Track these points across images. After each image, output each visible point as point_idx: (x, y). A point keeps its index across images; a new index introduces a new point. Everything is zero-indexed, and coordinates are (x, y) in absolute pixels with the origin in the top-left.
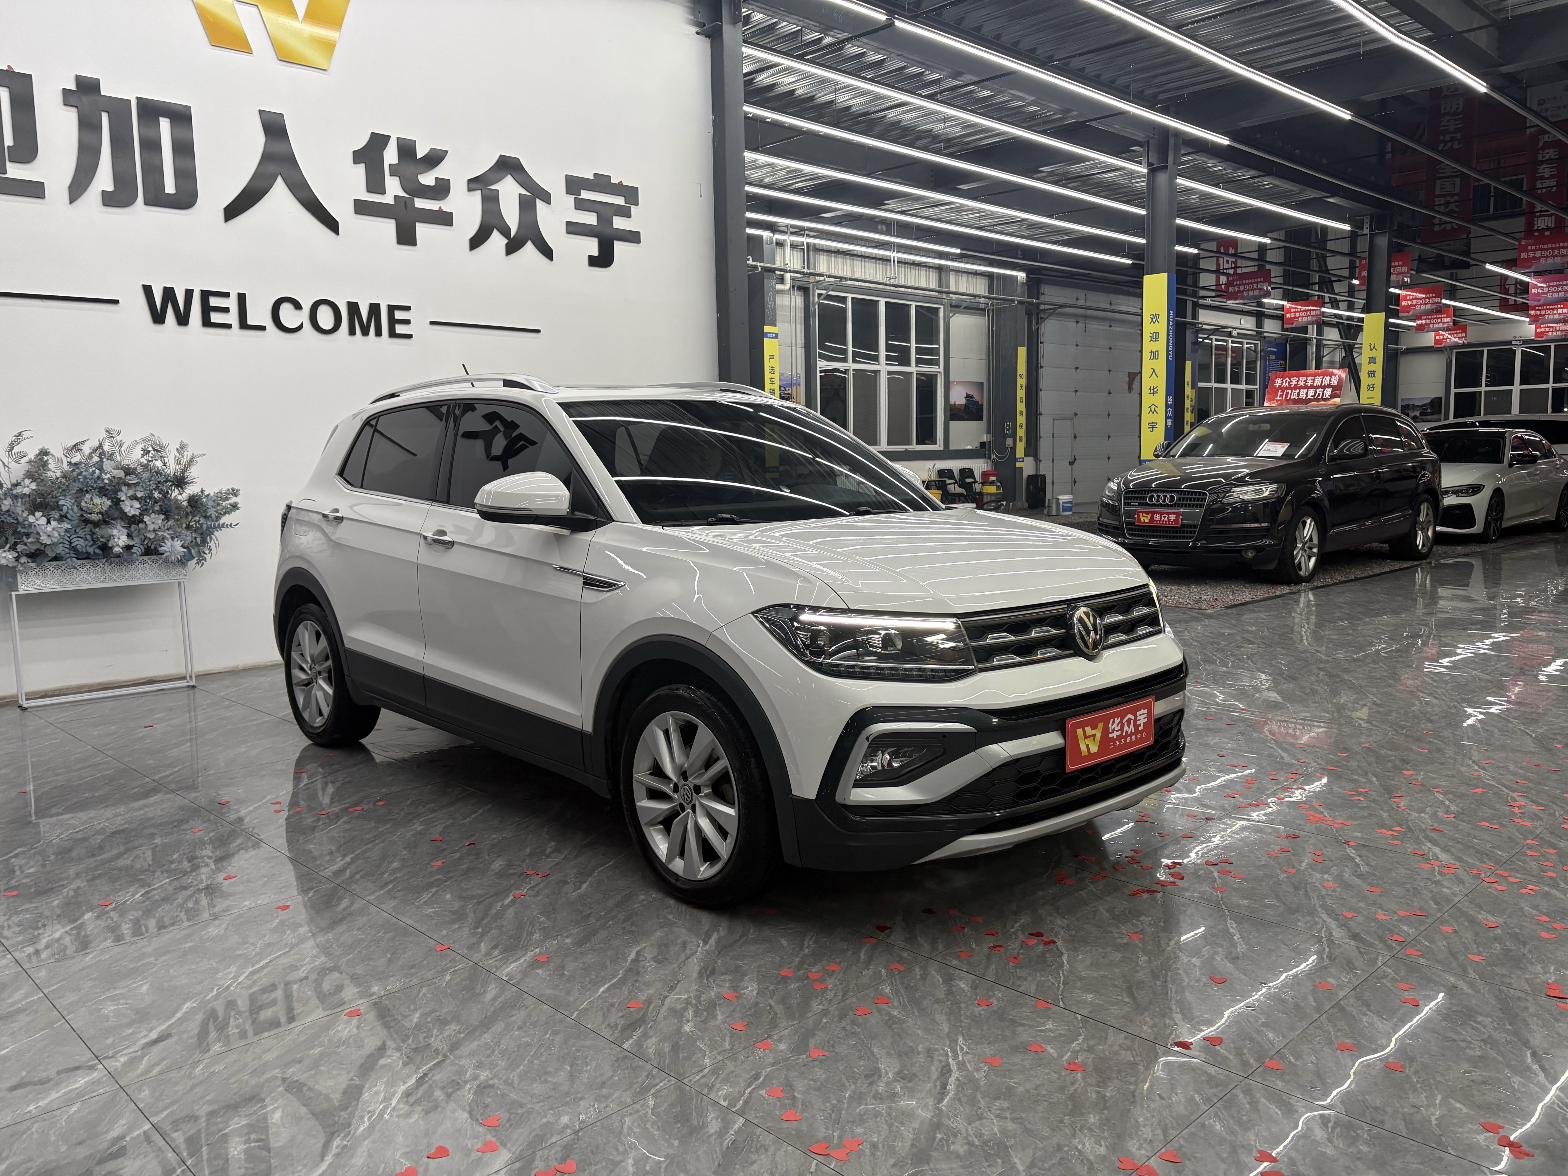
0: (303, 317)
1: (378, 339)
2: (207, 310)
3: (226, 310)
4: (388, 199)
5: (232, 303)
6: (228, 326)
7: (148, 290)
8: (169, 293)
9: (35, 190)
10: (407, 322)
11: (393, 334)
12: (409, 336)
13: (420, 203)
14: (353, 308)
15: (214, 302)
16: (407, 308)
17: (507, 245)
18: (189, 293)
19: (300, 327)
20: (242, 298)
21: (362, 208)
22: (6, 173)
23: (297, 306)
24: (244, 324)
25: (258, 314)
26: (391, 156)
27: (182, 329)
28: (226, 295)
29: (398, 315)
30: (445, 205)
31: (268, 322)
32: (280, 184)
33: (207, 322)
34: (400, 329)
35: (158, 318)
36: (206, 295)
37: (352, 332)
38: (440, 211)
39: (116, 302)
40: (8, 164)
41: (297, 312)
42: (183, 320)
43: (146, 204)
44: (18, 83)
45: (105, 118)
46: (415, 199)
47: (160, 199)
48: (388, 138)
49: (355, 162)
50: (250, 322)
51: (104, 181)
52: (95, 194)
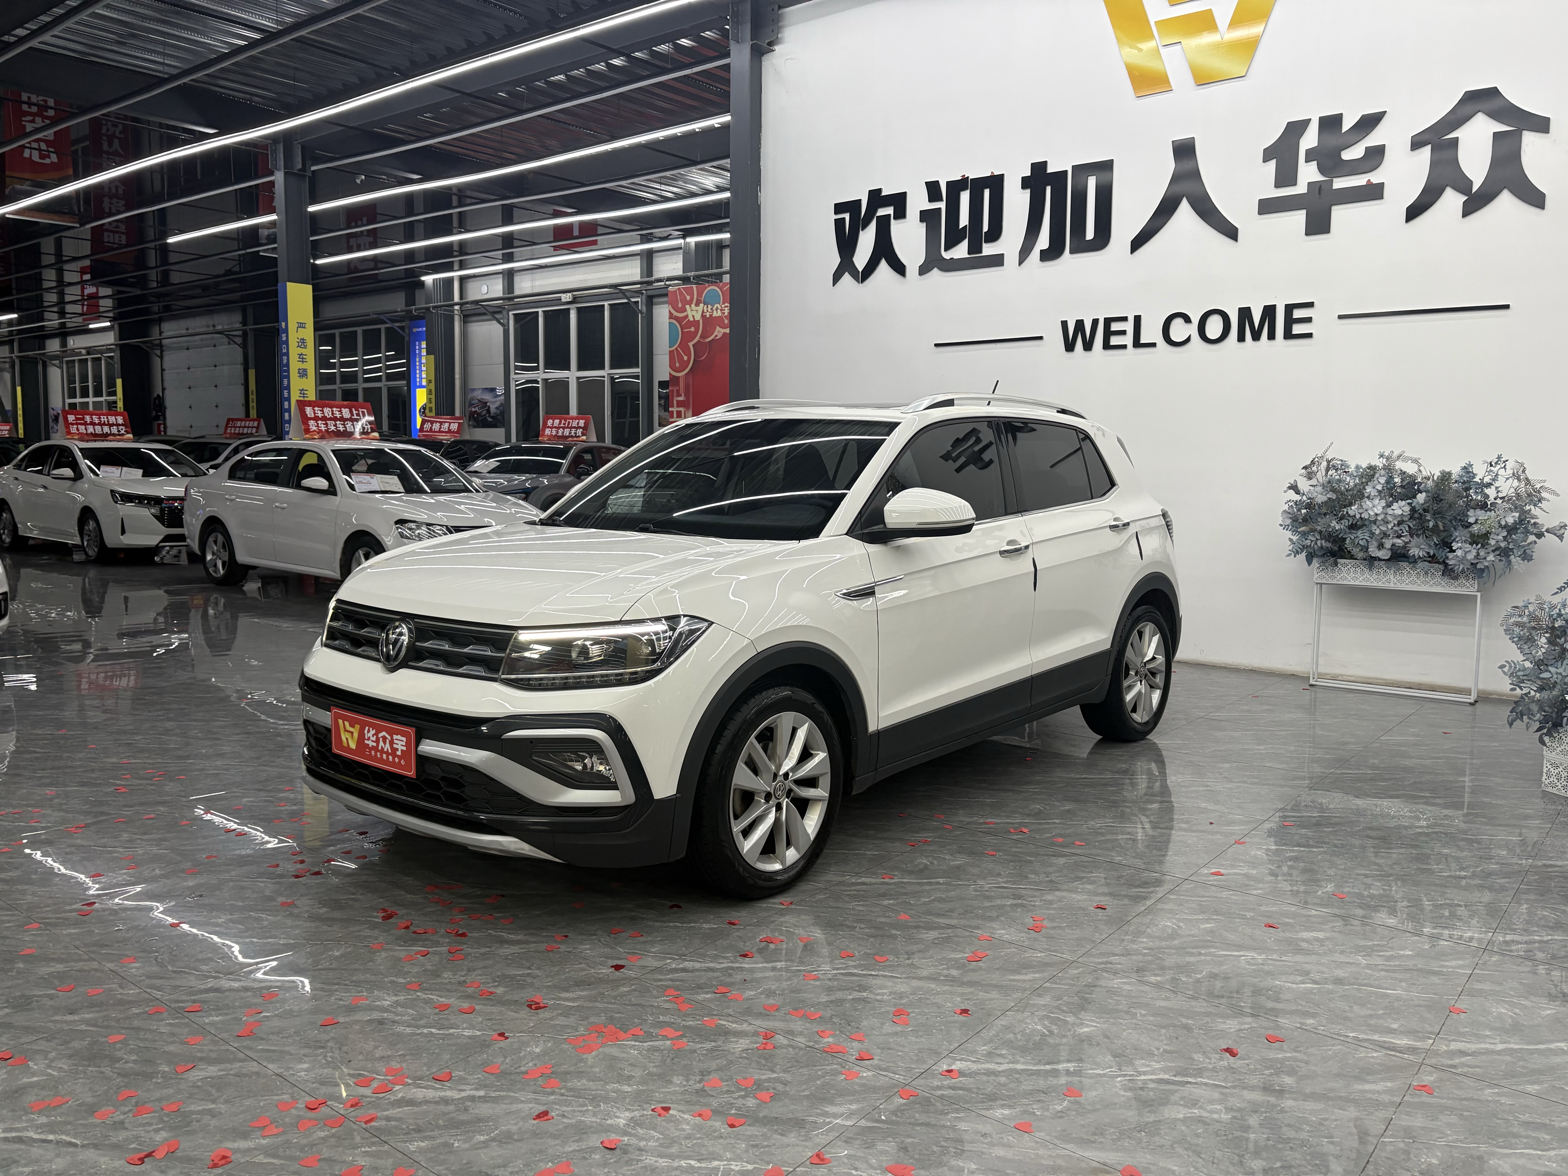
0: (1192, 330)
1: (1272, 342)
2: (1108, 334)
3: (1123, 333)
4: (1301, 188)
5: (1129, 327)
6: (1124, 347)
7: (1064, 324)
8: (1080, 324)
10: (1309, 320)
11: (1288, 335)
12: (1309, 336)
13: (1339, 183)
14: (1245, 314)
15: (1115, 327)
16: (1310, 305)
17: (1465, 203)
18: (1095, 322)
19: (1188, 340)
20: (1138, 319)
21: (1267, 207)
22: (981, 252)
23: (1187, 319)
24: (1137, 344)
25: (1151, 332)
26: (1310, 140)
27: (1088, 353)
28: (1125, 319)
29: (1298, 314)
30: (1375, 177)
31: (1159, 339)
32: (1185, 205)
33: (1107, 346)
34: (1297, 329)
35: (1070, 347)
36: (1108, 321)
37: (1241, 338)
38: (1369, 184)
39: (1041, 338)
40: (984, 245)
41: (1188, 326)
42: (1088, 346)
43: (1071, 252)
44: (996, 183)
45: (1048, 189)
46: (1335, 180)
47: (1081, 246)
48: (1308, 121)
49: (1266, 160)
50: (1143, 340)
51: (1043, 241)
52: (1035, 254)
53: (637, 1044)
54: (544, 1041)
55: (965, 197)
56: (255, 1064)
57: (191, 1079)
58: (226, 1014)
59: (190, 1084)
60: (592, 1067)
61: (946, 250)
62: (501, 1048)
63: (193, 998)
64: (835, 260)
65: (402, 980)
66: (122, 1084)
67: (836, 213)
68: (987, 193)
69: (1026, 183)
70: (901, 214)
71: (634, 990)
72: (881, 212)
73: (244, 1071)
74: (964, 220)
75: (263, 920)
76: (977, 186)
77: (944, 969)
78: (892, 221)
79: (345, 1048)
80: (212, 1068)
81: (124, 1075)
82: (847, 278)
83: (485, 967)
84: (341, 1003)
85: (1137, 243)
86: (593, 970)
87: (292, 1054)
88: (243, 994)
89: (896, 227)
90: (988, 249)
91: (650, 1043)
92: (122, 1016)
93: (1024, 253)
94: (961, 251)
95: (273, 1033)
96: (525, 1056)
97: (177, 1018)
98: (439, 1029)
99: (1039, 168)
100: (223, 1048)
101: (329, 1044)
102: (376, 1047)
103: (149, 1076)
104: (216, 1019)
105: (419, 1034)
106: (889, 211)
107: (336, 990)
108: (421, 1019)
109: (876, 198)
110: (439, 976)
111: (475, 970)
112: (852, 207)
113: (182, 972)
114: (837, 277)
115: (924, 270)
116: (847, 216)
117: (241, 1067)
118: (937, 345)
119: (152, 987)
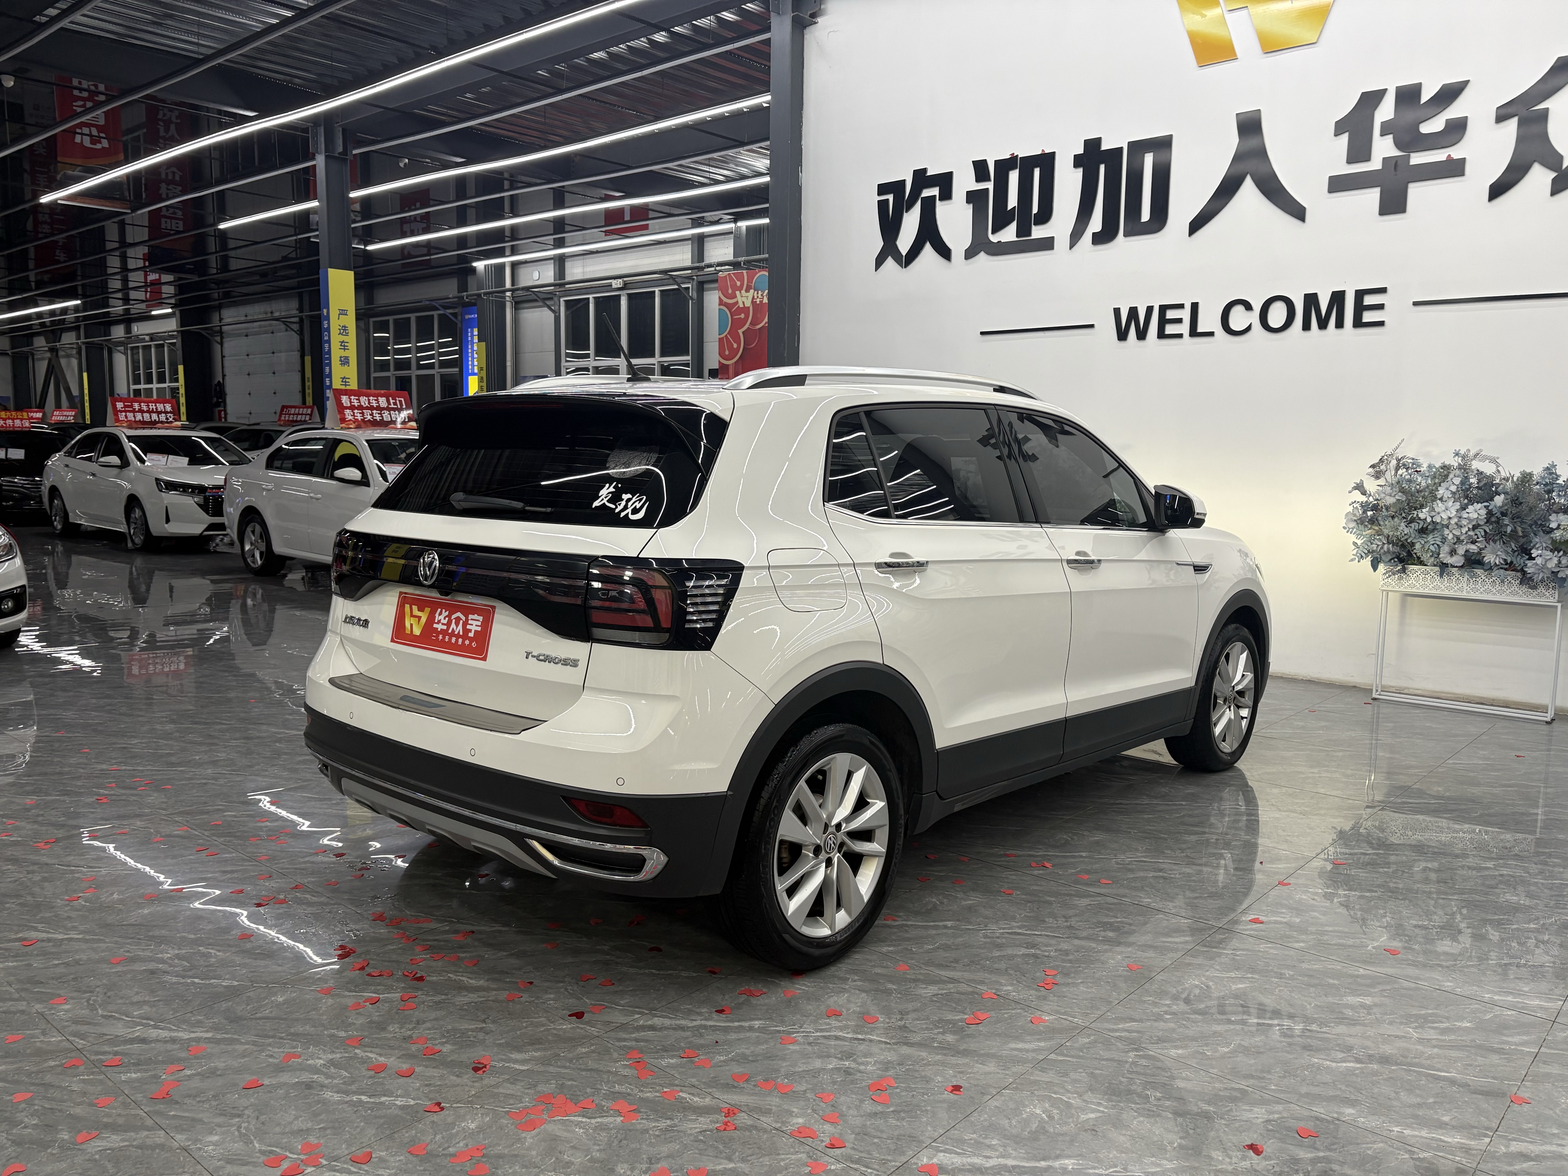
0: (1254, 317)
1: (1340, 331)
2: (1163, 322)
3: (1179, 321)
4: (1375, 164)
5: (1185, 313)
6: (1180, 336)
7: (1117, 312)
8: (1133, 312)
9: (1047, 244)
10: (1381, 307)
11: (1358, 323)
12: (1381, 324)
13: (1417, 159)
14: (1311, 300)
15: (1170, 314)
16: (1383, 291)
17: (1554, 180)
18: (1150, 309)
20: (1195, 307)
21: (1338, 184)
22: (1030, 235)
23: (1248, 306)
24: (1194, 332)
25: (1209, 321)
26: (1385, 111)
27: (1141, 343)
28: (1181, 306)
29: (1369, 300)
30: (1456, 152)
31: (1218, 328)
32: (1248, 182)
33: (1162, 335)
34: (1368, 317)
35: (1122, 335)
36: (1163, 309)
37: (1306, 326)
38: (1450, 159)
39: (1092, 326)
40: (1034, 228)
41: (1249, 313)
42: (1142, 335)
43: (1125, 235)
44: (1046, 161)
45: (1102, 168)
46: (1412, 155)
47: (1136, 228)
48: (1384, 92)
49: (1337, 133)
50: (1200, 329)
51: (1096, 223)
52: (1087, 237)
53: (584, 1120)
54: (482, 1114)
55: (1014, 177)
56: (163, 1132)
57: (89, 1150)
58: (146, 1071)
59: (87, 1157)
60: (529, 1149)
61: (993, 232)
62: (433, 1122)
63: (115, 1049)
64: (878, 243)
65: (342, 1034)
66: (13, 1154)
67: (879, 194)
68: (1037, 172)
69: (1078, 161)
70: (946, 195)
71: (593, 1052)
72: (926, 193)
73: (149, 1142)
74: (1013, 201)
75: (211, 957)
76: (1027, 165)
77: (939, 1033)
78: (938, 202)
79: (263, 1118)
80: (114, 1137)
81: (17, 1143)
82: (890, 262)
83: (436, 1019)
84: (271, 1060)
85: (1196, 225)
86: (552, 1026)
87: (204, 1123)
88: (169, 1046)
89: (941, 209)
90: (1038, 232)
91: (599, 1120)
92: (35, 1069)
93: (1076, 236)
94: (1009, 234)
95: (189, 1096)
96: (458, 1133)
97: (93, 1073)
98: (370, 1097)
99: (1093, 145)
100: (133, 1112)
101: (246, 1112)
102: (296, 1118)
103: (44, 1145)
104: (134, 1075)
105: (347, 1102)
106: (935, 191)
107: (270, 1045)
108: (353, 1082)
109: (921, 178)
110: (384, 1029)
111: (424, 1022)
112: (896, 187)
113: (111, 1016)
114: (880, 261)
115: (970, 254)
116: (890, 197)
117: (147, 1137)
118: (982, 333)
119: (75, 1034)
